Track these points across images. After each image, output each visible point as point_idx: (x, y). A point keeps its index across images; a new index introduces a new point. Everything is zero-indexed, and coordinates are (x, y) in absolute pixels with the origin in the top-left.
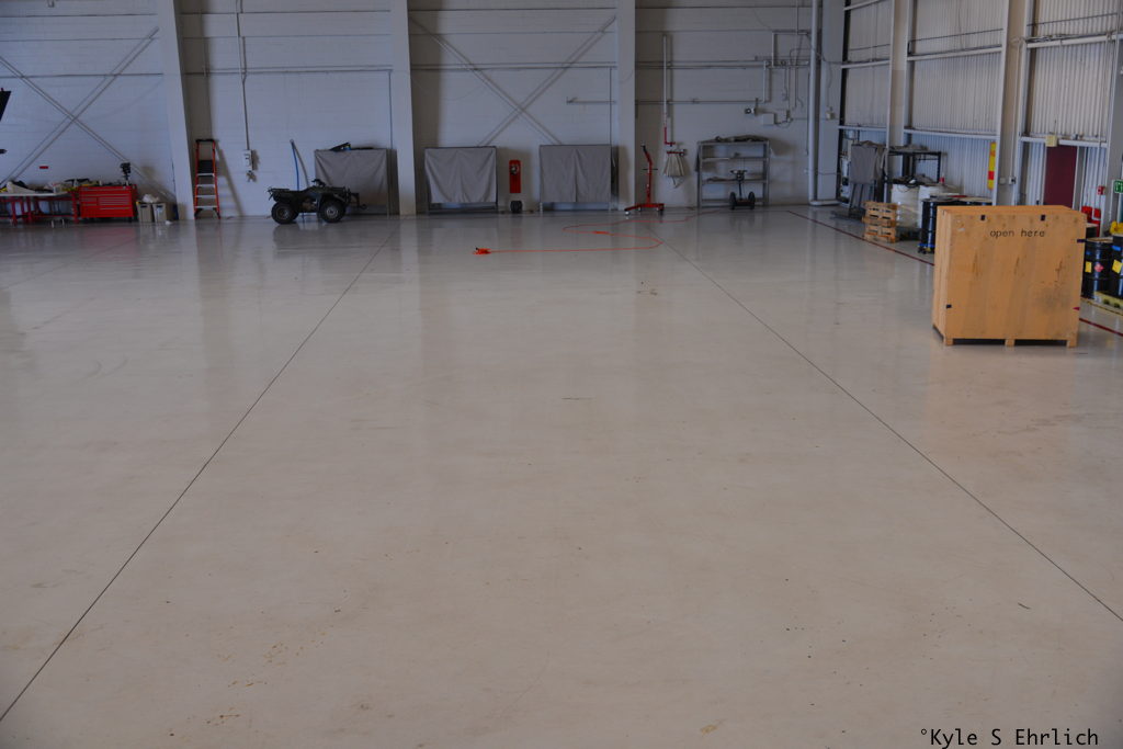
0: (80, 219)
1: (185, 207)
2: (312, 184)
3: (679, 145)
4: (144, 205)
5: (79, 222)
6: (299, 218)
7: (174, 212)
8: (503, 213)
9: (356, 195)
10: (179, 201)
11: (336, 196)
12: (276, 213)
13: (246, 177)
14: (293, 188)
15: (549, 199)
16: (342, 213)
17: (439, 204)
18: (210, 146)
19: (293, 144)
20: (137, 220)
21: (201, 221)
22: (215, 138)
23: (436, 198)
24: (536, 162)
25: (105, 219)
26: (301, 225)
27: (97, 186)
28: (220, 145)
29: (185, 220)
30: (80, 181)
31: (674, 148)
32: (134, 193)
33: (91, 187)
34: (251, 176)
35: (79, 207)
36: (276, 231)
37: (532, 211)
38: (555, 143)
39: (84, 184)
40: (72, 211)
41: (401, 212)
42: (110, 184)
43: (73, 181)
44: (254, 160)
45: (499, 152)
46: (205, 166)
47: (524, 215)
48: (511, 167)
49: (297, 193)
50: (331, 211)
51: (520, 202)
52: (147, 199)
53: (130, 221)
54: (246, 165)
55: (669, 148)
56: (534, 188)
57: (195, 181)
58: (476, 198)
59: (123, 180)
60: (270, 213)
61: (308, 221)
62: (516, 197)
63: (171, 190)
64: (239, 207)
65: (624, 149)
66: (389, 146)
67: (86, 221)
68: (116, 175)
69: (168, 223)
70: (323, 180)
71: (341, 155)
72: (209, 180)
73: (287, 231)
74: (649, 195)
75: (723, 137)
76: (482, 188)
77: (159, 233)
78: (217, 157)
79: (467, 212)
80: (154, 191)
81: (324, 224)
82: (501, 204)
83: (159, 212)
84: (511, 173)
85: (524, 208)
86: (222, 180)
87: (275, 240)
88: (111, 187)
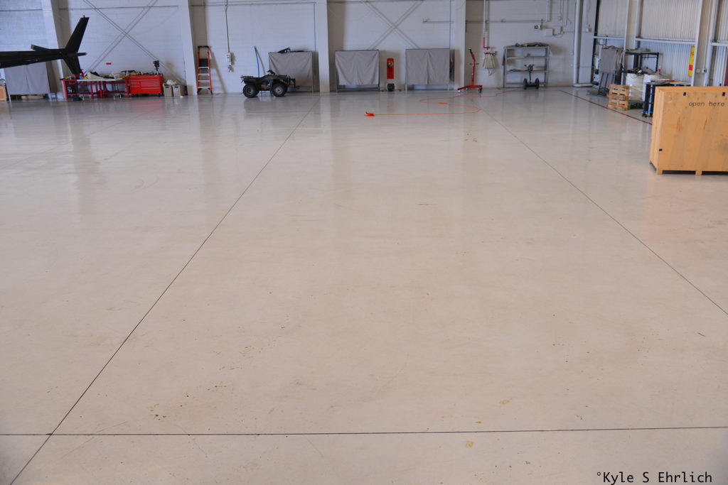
0: (130, 94)
1: (191, 87)
2: (267, 74)
3: (492, 48)
4: (167, 86)
5: (130, 97)
6: (259, 94)
7: (185, 91)
8: (383, 91)
9: (294, 80)
10: (188, 84)
11: (282, 81)
12: (246, 91)
13: (227, 69)
14: (256, 76)
15: (411, 83)
16: (285, 91)
17: (344, 86)
18: (206, 50)
19: (255, 49)
20: (163, 95)
21: (200, 96)
22: (208, 45)
23: (342, 82)
24: (403, 60)
25: (145, 95)
26: (260, 98)
27: (140, 74)
28: (213, 50)
29: (192, 95)
30: (130, 72)
31: (489, 51)
32: (162, 79)
33: (136, 75)
34: (231, 68)
35: (129, 87)
36: (246, 101)
37: (400, 90)
38: (416, 48)
39: (132, 74)
40: (126, 90)
41: (321, 90)
42: (147, 74)
43: (126, 72)
44: (232, 58)
45: (380, 53)
46: (203, 63)
47: (395, 92)
48: (388, 63)
49: (258, 79)
50: (279, 90)
51: (393, 85)
52: (169, 82)
53: (159, 96)
54: (227, 62)
55: (486, 51)
56: (401, 77)
57: (198, 71)
58: (366, 82)
59: (155, 71)
60: (242, 91)
61: (264, 96)
62: (391, 81)
63: (184, 78)
64: (223, 88)
65: (458, 51)
66: (313, 50)
67: (133, 96)
68: (150, 68)
69: (182, 97)
70: (274, 71)
71: (284, 55)
72: (206, 71)
73: (252, 101)
74: (473, 80)
75: (520, 44)
76: (370, 75)
77: (177, 103)
78: (211, 57)
79: (361, 90)
80: (173, 78)
81: (275, 97)
82: (381, 86)
83: (175, 90)
84: (388, 66)
85: (396, 88)
86: (213, 71)
87: (245, 108)
88: (148, 75)
